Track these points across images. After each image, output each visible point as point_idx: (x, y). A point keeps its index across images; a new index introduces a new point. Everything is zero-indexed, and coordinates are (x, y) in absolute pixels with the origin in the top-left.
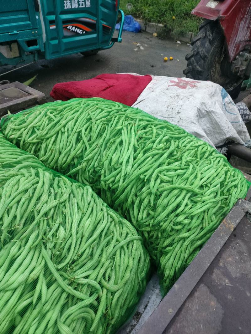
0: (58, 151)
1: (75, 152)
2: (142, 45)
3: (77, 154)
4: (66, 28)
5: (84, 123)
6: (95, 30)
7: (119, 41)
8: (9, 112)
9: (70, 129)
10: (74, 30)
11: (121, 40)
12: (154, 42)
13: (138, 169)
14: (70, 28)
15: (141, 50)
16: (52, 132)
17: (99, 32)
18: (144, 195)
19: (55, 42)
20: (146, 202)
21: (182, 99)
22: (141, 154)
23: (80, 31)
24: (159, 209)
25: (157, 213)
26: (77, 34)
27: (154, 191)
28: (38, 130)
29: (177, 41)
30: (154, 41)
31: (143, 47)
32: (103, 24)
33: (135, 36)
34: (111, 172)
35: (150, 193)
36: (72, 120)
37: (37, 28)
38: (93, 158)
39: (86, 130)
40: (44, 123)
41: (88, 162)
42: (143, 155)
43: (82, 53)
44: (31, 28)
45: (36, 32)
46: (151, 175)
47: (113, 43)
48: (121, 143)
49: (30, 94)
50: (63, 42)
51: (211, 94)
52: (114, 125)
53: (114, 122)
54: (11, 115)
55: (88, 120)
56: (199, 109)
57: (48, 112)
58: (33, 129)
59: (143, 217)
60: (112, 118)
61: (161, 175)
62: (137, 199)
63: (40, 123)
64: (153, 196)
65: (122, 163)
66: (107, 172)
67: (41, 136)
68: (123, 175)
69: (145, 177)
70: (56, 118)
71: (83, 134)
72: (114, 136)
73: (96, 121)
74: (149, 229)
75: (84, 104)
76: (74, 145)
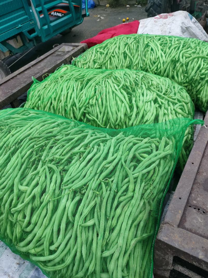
0: (115, 67)
1: (126, 63)
2: (101, 16)
3: (128, 64)
4: (50, 14)
5: (124, 47)
6: (70, 11)
7: (87, 15)
8: (73, 58)
9: (117, 53)
10: (56, 15)
11: (89, 14)
13: (169, 57)
14: (53, 14)
15: (103, 20)
16: (107, 58)
17: (72, 12)
18: (178, 68)
19: (46, 27)
20: (181, 70)
21: (169, 24)
22: (168, 50)
23: (60, 15)
24: (190, 71)
25: (189, 75)
26: (59, 18)
27: (184, 63)
28: (97, 60)
30: (109, 10)
31: (103, 16)
32: (74, 5)
33: (93, 11)
34: (153, 66)
35: (182, 66)
36: (116, 48)
37: (32, 19)
38: (139, 63)
40: (98, 56)
41: (136, 66)
42: (169, 50)
44: (29, 20)
45: (33, 22)
46: (179, 57)
47: (83, 18)
48: (152, 50)
49: (78, 46)
50: (51, 26)
51: (185, 17)
52: (142, 43)
53: (141, 41)
54: (75, 59)
55: (126, 45)
56: (181, 27)
57: (98, 50)
58: (94, 62)
59: (181, 79)
60: (139, 40)
61: (185, 54)
62: (174, 73)
63: (96, 57)
64: (184, 66)
65: (159, 57)
66: (151, 66)
67: (101, 63)
68: (162, 63)
69: (176, 58)
70: (105, 51)
71: (127, 52)
72: (145, 49)
73: (131, 44)
74: (186, 85)
75: (117, 39)
76: (124, 61)
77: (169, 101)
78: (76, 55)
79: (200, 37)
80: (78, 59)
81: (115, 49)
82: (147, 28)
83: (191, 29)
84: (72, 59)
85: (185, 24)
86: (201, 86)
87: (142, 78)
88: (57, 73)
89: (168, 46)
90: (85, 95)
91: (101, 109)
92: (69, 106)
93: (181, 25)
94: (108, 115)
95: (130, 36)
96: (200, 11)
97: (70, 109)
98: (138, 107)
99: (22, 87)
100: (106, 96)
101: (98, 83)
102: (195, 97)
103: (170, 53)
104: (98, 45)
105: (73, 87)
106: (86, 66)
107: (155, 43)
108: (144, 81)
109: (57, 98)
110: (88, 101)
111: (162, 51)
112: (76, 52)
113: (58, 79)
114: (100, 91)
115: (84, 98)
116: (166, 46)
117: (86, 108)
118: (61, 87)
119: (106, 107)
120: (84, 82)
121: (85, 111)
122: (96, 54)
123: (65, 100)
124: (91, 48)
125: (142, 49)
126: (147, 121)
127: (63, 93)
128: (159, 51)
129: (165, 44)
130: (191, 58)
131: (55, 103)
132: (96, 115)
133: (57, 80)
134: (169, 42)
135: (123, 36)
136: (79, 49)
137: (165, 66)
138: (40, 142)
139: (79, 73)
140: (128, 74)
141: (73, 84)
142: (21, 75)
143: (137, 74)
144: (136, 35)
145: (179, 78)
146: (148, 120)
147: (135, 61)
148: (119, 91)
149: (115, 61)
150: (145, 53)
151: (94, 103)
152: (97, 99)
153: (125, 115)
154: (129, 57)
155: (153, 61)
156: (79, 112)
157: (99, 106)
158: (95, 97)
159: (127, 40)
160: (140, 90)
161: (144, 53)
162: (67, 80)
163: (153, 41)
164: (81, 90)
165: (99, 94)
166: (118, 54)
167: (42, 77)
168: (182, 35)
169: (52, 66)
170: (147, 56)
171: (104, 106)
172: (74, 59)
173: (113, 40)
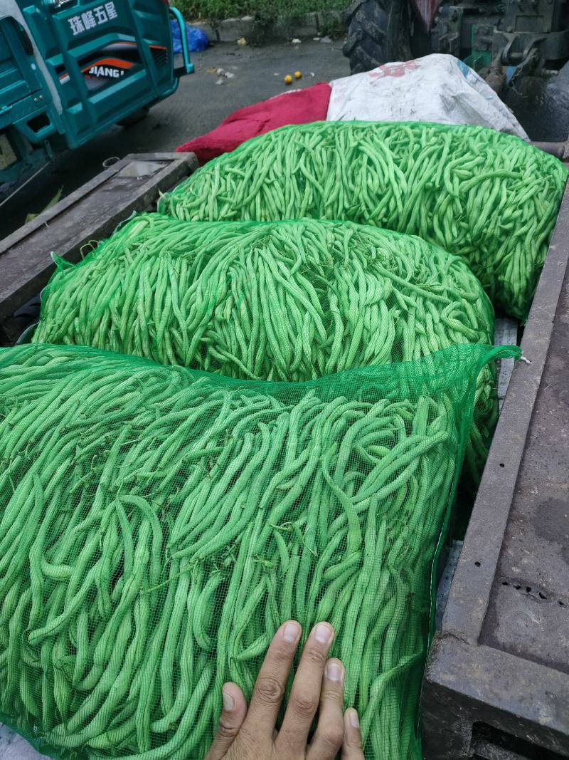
0: (276, 212)
1: (304, 202)
2: (227, 70)
3: (310, 203)
4: (87, 73)
5: (295, 159)
6: (141, 62)
7: (188, 70)
8: (160, 193)
9: (280, 175)
10: (103, 74)
11: (193, 67)
12: (248, 57)
13: (416, 180)
14: (96, 73)
15: (231, 80)
16: (253, 190)
17: (147, 64)
18: (442, 209)
19: (78, 108)
20: (450, 213)
21: (408, 91)
22: (411, 161)
23: (114, 73)
24: (474, 214)
25: (472, 222)
26: (111, 81)
27: (457, 193)
28: (226, 196)
29: (291, 41)
30: (247, 55)
31: (231, 71)
32: (150, 46)
33: (203, 58)
34: (375, 205)
35: (452, 201)
36: (275, 163)
37: (40, 90)
38: (338, 199)
39: (305, 165)
40: (228, 185)
41: (333, 207)
42: (415, 161)
43: (119, 123)
44: (30, 91)
45: (41, 97)
46: (442, 178)
47: (177, 79)
48: (370, 162)
49: (172, 160)
50: (91, 103)
51: (448, 70)
52: (343, 145)
53: (340, 141)
54: (166, 196)
55: (299, 154)
56: (442, 97)
57: (227, 168)
58: (218, 201)
59: (453, 236)
60: (333, 138)
61: (457, 171)
62: (432, 220)
63: (223, 188)
64: (458, 201)
65: (389, 182)
66: (371, 206)
67: (237, 204)
68: (398, 196)
69: (434, 183)
70: (245, 171)
71: (306, 171)
72: (350, 161)
73: (314, 149)
74: (466, 250)
75: (276, 137)
76: (298, 195)
77: (425, 299)
78: (168, 184)
79: (491, 120)
80: (173, 195)
81: (271, 165)
82: (351, 102)
83: (467, 100)
84: (159, 196)
85: (450, 89)
86: (506, 252)
87: (350, 241)
88: (121, 239)
89: (410, 150)
90: (203, 296)
91: (248, 331)
92: (160, 327)
93: (440, 91)
94: (268, 347)
95: (310, 129)
96: (485, 49)
97: (164, 337)
98: (345, 321)
99: (24, 282)
100: (259, 296)
101: (235, 261)
102: (492, 280)
103: (419, 169)
104: (225, 154)
105: (169, 276)
106: (198, 213)
107: (378, 144)
108: (356, 248)
109: (125, 308)
110: (210, 312)
111: (396, 166)
112: (167, 178)
113: (124, 254)
114: (242, 281)
115: (199, 304)
116: (406, 151)
117: (207, 330)
118: (135, 276)
119: (261, 325)
120: (196, 259)
121: (204, 339)
122: (223, 181)
123: (148, 313)
124: (207, 166)
125: (345, 162)
126: (373, 356)
127: (140, 293)
128: (390, 166)
129: (402, 145)
130: (473, 180)
131: (120, 322)
132: (235, 348)
133: (121, 258)
134: (413, 139)
135: (290, 130)
136: (174, 168)
137: (408, 204)
138: (92, 437)
139: (179, 235)
140: (313, 233)
141: (167, 267)
142: (19, 249)
143: (336, 229)
144: (324, 124)
145: (446, 235)
146: (376, 354)
147: (328, 196)
148: (292, 280)
149: (275, 197)
150: (353, 171)
151: (227, 316)
152: (234, 305)
153: (315, 343)
154: (312, 185)
155: (375, 193)
156: (187, 342)
157: (241, 325)
158: (229, 300)
159: (301, 141)
160: (347, 276)
161: (350, 172)
162: (149, 257)
163: (372, 140)
164: (190, 281)
165: (240, 292)
166: (282, 179)
167: (79, 252)
168: (444, 117)
169: (103, 220)
170: (358, 180)
171: (255, 322)
172: (162, 195)
173: (266, 140)
